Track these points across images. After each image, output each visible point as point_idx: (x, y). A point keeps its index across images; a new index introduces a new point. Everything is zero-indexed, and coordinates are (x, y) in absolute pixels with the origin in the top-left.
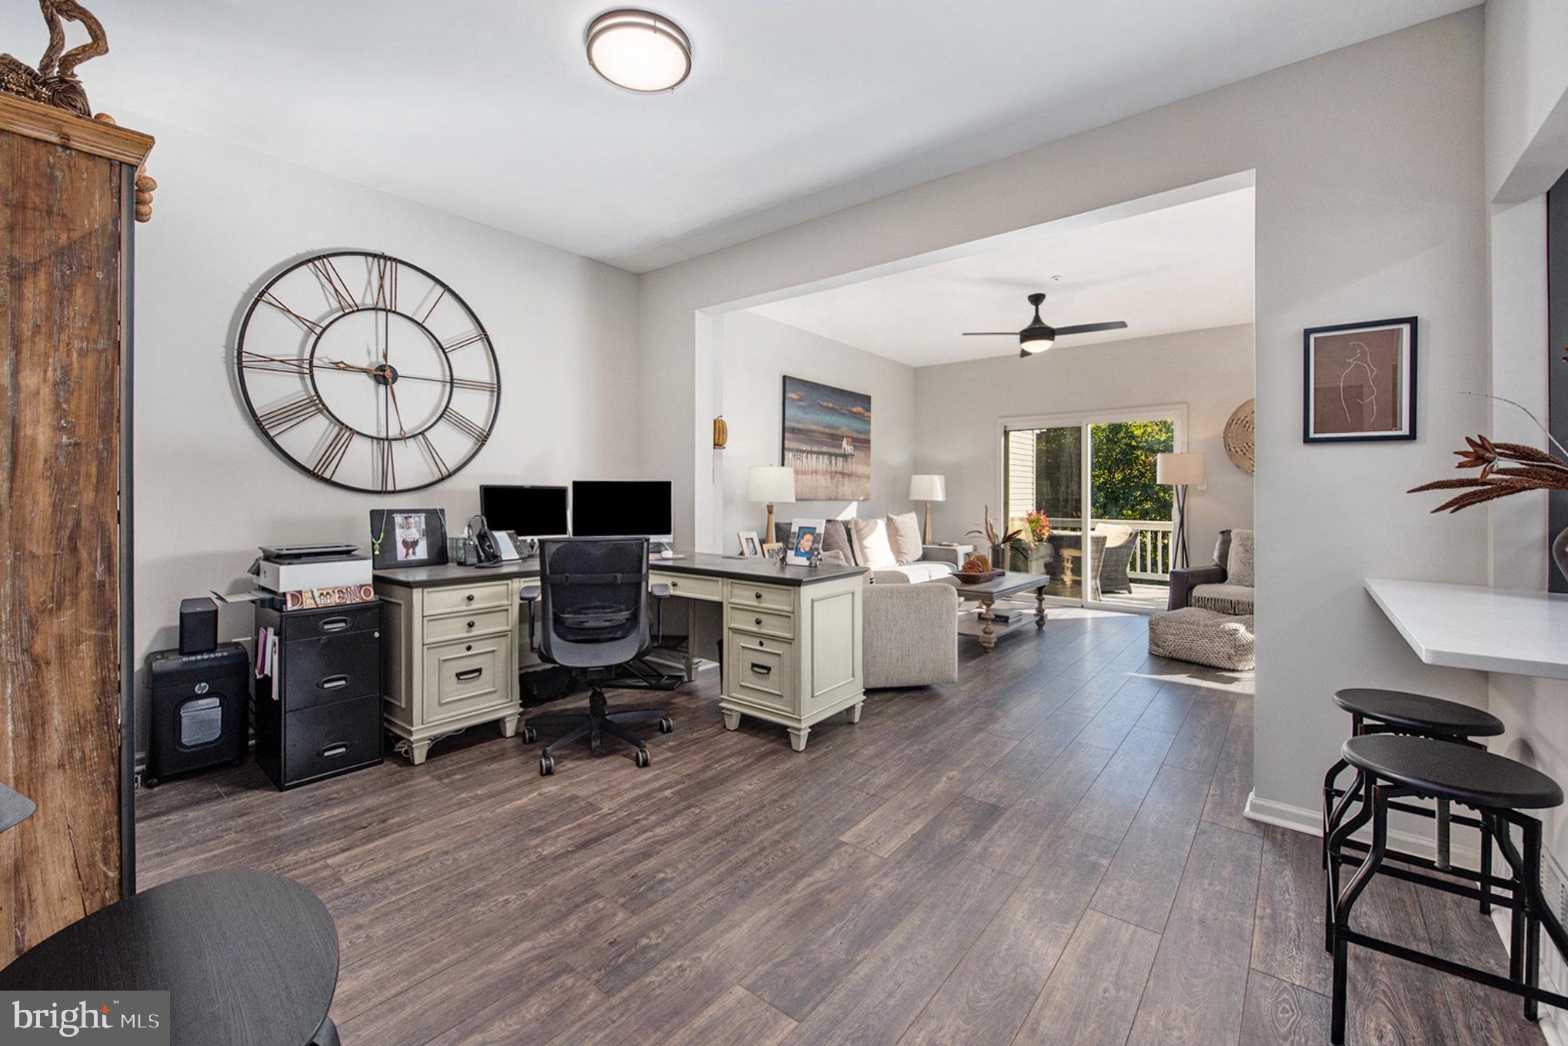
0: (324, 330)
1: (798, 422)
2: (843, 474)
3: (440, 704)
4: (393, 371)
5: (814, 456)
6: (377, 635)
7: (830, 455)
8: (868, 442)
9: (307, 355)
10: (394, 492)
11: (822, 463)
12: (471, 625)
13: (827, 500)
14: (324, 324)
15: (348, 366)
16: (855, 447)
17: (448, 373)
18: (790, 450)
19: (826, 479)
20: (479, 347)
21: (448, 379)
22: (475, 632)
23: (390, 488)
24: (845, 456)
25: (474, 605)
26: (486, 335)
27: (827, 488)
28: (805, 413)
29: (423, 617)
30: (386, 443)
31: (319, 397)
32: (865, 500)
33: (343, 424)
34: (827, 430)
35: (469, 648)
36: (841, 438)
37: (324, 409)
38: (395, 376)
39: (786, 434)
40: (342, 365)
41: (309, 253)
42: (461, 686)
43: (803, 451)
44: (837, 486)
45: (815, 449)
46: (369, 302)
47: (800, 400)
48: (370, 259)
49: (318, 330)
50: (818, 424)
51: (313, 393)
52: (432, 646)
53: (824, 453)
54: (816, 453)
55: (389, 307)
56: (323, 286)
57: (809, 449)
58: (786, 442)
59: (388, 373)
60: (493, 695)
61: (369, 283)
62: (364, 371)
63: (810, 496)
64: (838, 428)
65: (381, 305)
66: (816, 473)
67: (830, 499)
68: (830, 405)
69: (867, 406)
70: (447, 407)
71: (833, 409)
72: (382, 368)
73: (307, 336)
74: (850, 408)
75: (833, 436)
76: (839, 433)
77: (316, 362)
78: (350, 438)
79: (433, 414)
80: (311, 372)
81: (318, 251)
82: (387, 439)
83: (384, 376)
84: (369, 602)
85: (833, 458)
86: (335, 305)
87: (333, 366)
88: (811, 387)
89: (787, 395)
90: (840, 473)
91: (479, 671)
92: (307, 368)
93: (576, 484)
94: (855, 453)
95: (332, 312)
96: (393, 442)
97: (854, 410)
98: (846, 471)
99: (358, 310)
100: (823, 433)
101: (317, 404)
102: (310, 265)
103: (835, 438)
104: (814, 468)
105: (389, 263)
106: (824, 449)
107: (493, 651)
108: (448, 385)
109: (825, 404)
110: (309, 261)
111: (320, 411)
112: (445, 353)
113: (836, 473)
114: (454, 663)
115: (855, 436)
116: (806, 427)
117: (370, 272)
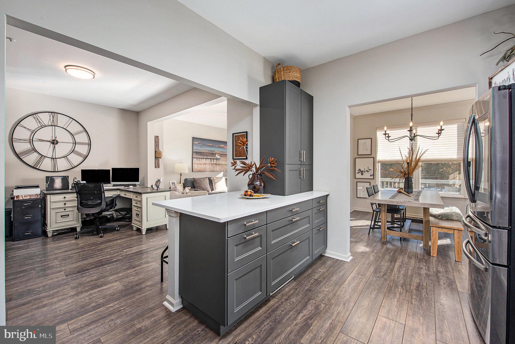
0: (36, 132)
1: (198, 150)
2: (216, 164)
3: (56, 223)
4: (57, 141)
5: (205, 159)
6: (40, 206)
7: (211, 159)
8: (226, 155)
9: (31, 138)
10: (58, 171)
11: (208, 161)
12: (65, 204)
13: (210, 171)
14: (36, 131)
15: (43, 140)
16: (221, 156)
17: (74, 141)
18: (195, 158)
19: (209, 166)
20: (85, 133)
21: (74, 142)
22: (66, 206)
23: (57, 170)
24: (217, 159)
25: (66, 199)
26: (86, 131)
27: (210, 168)
28: (201, 147)
29: (50, 202)
30: (55, 159)
31: (35, 149)
32: (226, 171)
33: (42, 155)
34: (209, 152)
35: (65, 210)
36: (216, 154)
37: (36, 151)
38: (57, 142)
39: (193, 154)
40: (41, 140)
41: (32, 113)
42: (62, 219)
43: (200, 158)
44: (214, 168)
45: (205, 157)
46: (50, 124)
47: (199, 144)
48: (50, 113)
49: (34, 132)
50: (206, 150)
51: (33, 147)
52: (53, 209)
53: (208, 159)
54: (205, 158)
55: (55, 125)
56: (36, 121)
57: (203, 157)
58: (193, 156)
59: (55, 142)
60: (73, 221)
61: (50, 119)
62: (48, 141)
63: (203, 170)
64: (214, 151)
65: (53, 124)
66: (205, 164)
67: (211, 171)
68: (211, 145)
69: (226, 145)
70: (74, 150)
71: (212, 146)
72: (54, 140)
73: (32, 134)
74: (219, 145)
75: (212, 154)
76: (214, 152)
77: (34, 140)
78: (44, 158)
79: (70, 152)
80: (33, 142)
81: (35, 112)
82: (55, 158)
83: (54, 142)
84: (38, 198)
85: (212, 160)
86: (40, 125)
87: (39, 140)
88: (203, 140)
89: (194, 143)
90: (215, 164)
91: (68, 215)
92: (31, 141)
93: (113, 169)
94: (221, 158)
95: (39, 127)
96: (57, 159)
97: (221, 146)
98: (217, 163)
99: (46, 126)
100: (208, 153)
101: (34, 150)
102: (32, 116)
103: (213, 154)
104: (205, 163)
105: (55, 114)
106: (209, 157)
107: (73, 210)
108: (74, 144)
109: (209, 145)
110: (32, 115)
111: (35, 152)
112: (73, 136)
113: (213, 164)
114: (61, 213)
115: (221, 153)
116: (201, 151)
117: (50, 117)
